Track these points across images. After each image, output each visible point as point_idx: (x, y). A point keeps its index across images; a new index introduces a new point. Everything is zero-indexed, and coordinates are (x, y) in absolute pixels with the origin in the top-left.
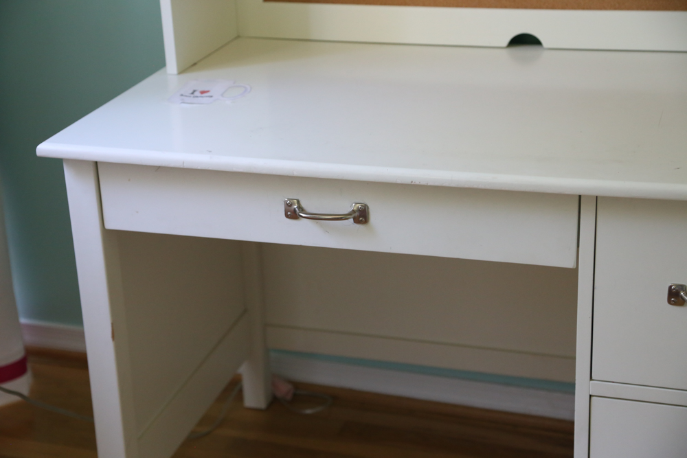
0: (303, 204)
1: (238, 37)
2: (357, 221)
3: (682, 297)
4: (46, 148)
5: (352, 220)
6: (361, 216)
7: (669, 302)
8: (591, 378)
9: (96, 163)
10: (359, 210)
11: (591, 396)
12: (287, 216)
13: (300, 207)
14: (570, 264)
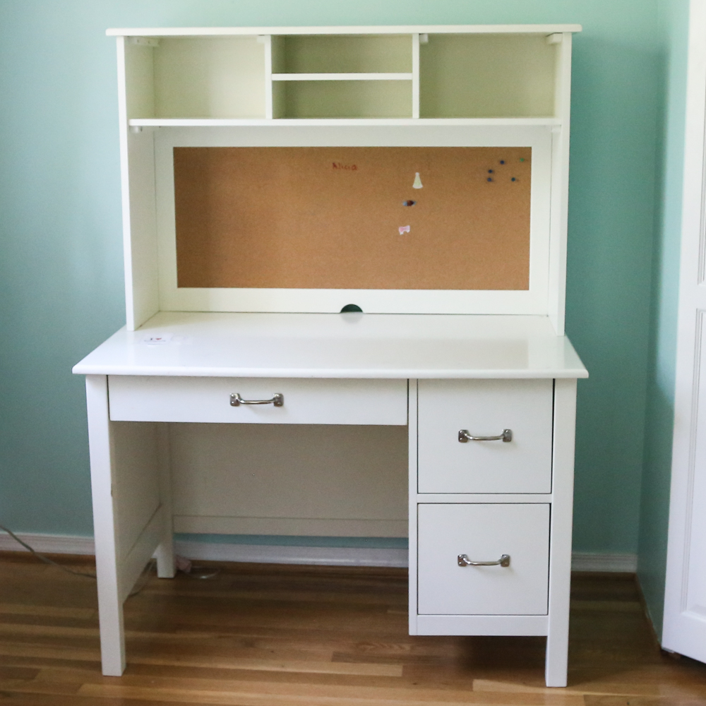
0: (242, 396)
1: (159, 311)
2: (276, 404)
3: (466, 437)
4: (78, 369)
5: (273, 404)
6: (278, 402)
7: (459, 440)
8: (418, 493)
9: (107, 376)
10: (277, 398)
11: (418, 504)
12: (232, 405)
13: (239, 398)
14: (404, 423)
